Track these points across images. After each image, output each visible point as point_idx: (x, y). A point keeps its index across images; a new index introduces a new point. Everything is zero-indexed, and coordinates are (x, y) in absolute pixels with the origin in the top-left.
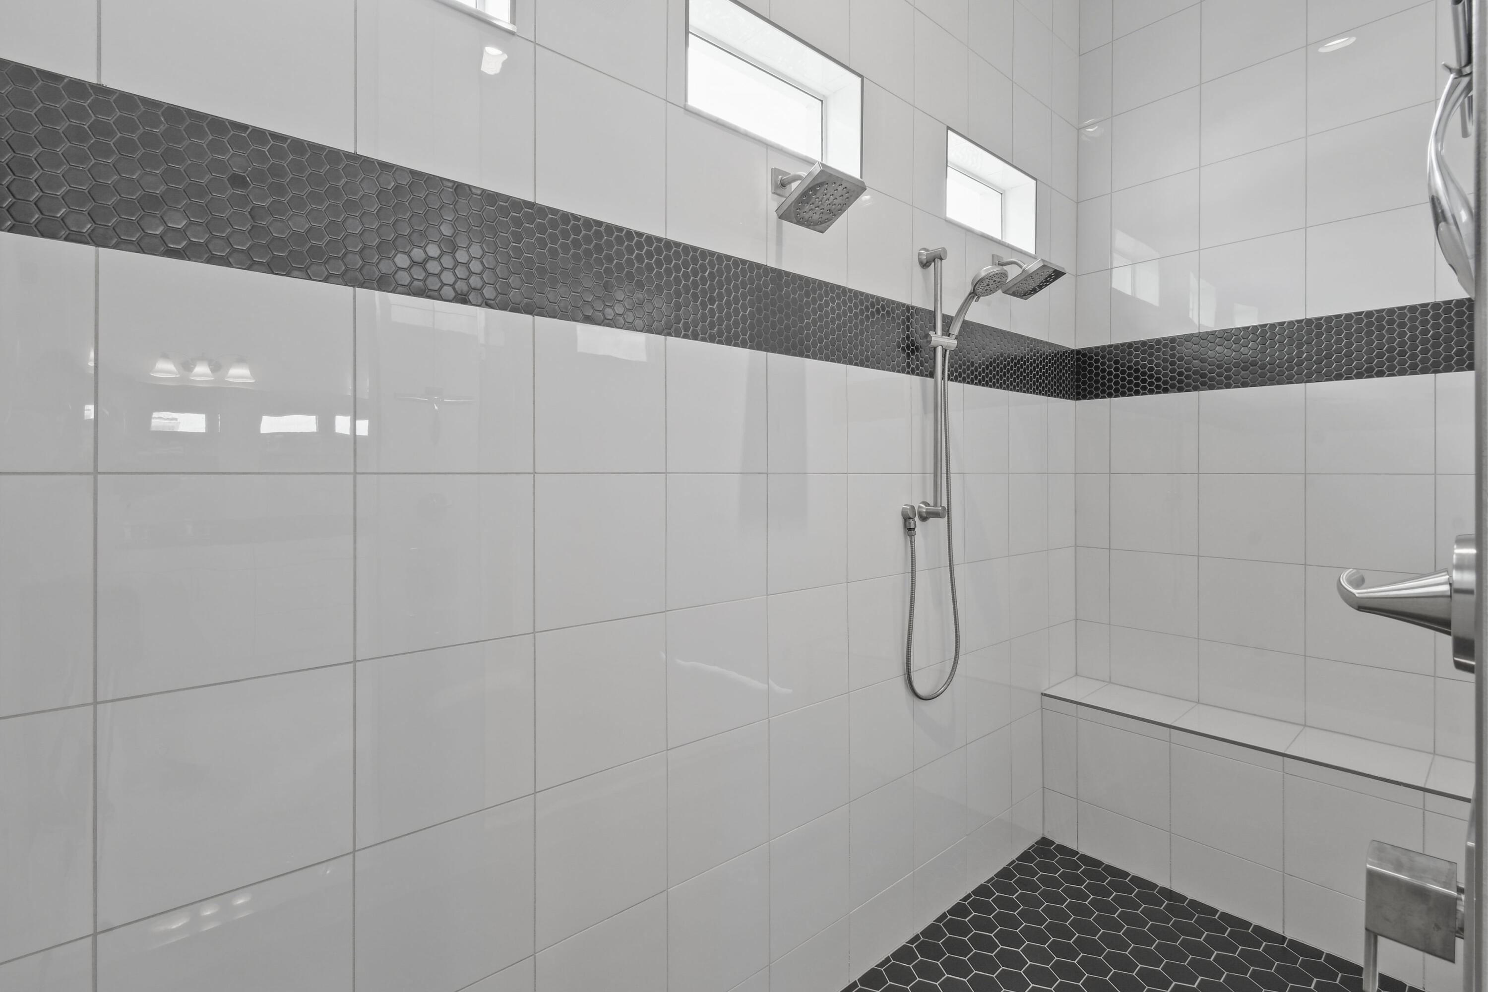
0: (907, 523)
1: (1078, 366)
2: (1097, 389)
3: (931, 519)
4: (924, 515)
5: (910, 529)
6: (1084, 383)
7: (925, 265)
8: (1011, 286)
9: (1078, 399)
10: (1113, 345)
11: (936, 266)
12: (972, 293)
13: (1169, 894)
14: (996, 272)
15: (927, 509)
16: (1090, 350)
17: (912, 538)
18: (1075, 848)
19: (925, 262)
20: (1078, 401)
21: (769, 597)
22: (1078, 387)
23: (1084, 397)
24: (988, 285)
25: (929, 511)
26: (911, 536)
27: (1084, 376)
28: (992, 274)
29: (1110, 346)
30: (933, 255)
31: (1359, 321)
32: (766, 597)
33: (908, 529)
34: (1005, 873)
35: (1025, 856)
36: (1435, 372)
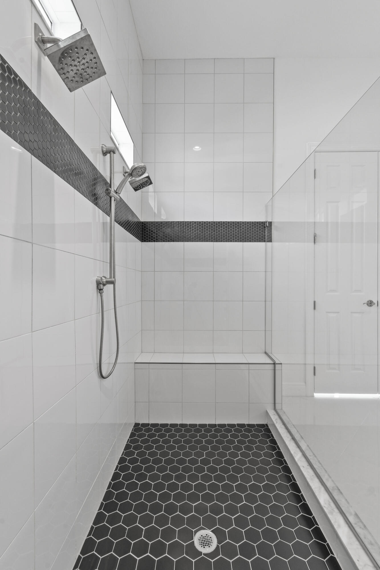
0: (99, 287)
1: (142, 228)
2: (150, 238)
3: (107, 285)
4: (105, 283)
5: (101, 290)
6: (145, 235)
7: (105, 154)
8: (134, 182)
9: (142, 242)
10: (155, 222)
11: (111, 155)
12: (130, 174)
13: (182, 425)
14: (143, 166)
15: (106, 280)
16: (147, 222)
17: (101, 294)
18: (148, 422)
19: (105, 152)
20: (142, 243)
21: (33, 333)
22: (142, 237)
23: (145, 241)
24: (139, 172)
25: (107, 281)
26: (101, 293)
27: (145, 233)
28: (141, 166)
29: (154, 222)
30: (110, 149)
31: (226, 224)
32: (31, 333)
33: (99, 290)
34: (127, 447)
35: (132, 435)
36: (243, 242)
